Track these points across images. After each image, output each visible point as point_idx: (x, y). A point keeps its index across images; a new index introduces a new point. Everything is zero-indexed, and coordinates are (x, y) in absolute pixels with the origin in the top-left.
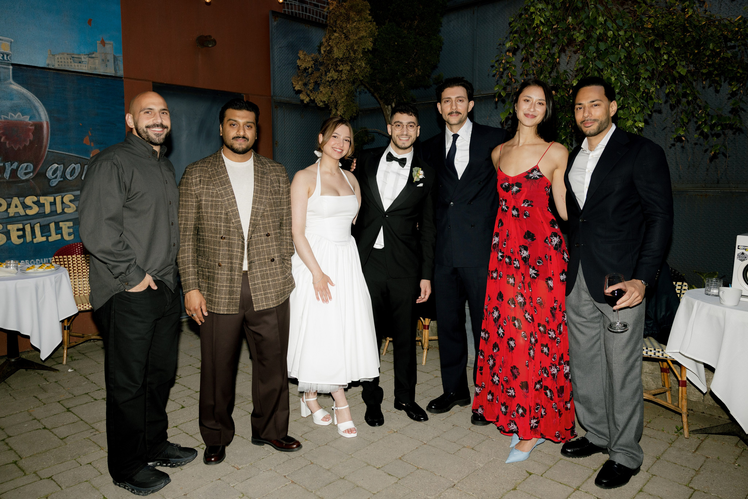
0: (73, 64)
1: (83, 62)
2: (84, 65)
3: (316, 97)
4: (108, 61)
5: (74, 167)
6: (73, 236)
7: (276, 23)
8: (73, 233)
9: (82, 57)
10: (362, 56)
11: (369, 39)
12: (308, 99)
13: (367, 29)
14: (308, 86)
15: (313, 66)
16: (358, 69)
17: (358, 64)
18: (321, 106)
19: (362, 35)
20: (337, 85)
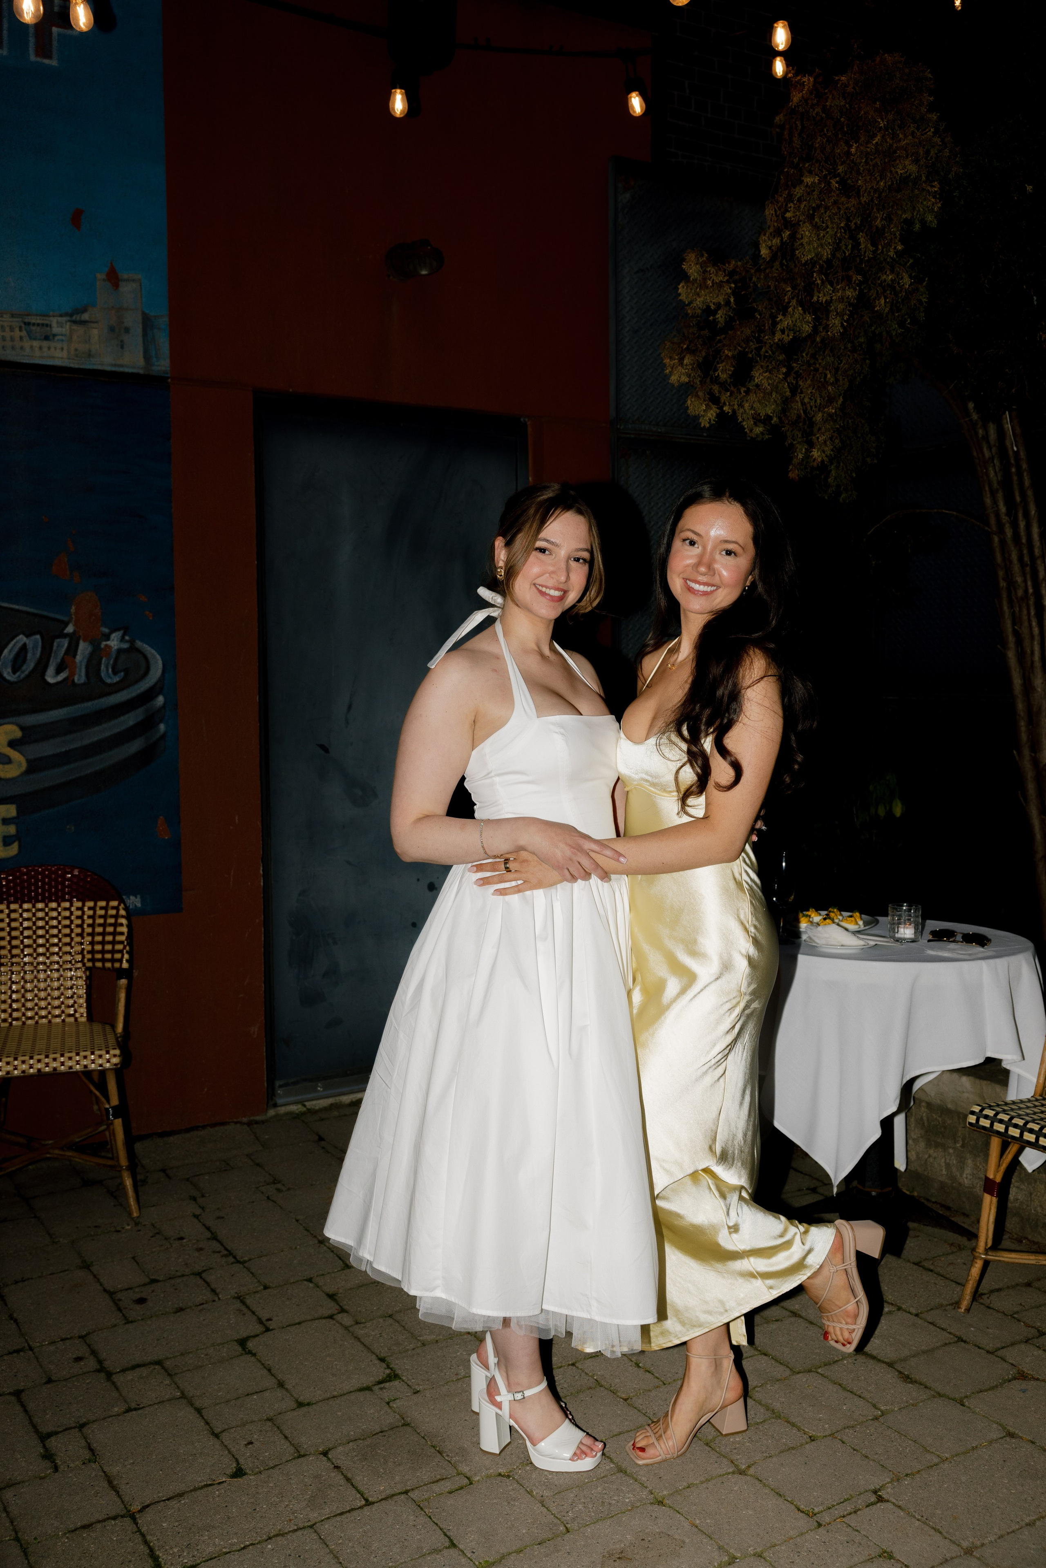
0: (27, 344)
1: (54, 335)
2: (59, 345)
3: (741, 405)
4: (127, 330)
5: (25, 645)
6: (16, 846)
7: (628, 196)
8: (17, 837)
9: (54, 321)
10: (900, 248)
11: (929, 188)
12: (712, 414)
13: (921, 151)
14: (716, 370)
15: (732, 300)
16: (886, 298)
17: (885, 281)
18: (757, 435)
19: (900, 172)
20: (812, 361)
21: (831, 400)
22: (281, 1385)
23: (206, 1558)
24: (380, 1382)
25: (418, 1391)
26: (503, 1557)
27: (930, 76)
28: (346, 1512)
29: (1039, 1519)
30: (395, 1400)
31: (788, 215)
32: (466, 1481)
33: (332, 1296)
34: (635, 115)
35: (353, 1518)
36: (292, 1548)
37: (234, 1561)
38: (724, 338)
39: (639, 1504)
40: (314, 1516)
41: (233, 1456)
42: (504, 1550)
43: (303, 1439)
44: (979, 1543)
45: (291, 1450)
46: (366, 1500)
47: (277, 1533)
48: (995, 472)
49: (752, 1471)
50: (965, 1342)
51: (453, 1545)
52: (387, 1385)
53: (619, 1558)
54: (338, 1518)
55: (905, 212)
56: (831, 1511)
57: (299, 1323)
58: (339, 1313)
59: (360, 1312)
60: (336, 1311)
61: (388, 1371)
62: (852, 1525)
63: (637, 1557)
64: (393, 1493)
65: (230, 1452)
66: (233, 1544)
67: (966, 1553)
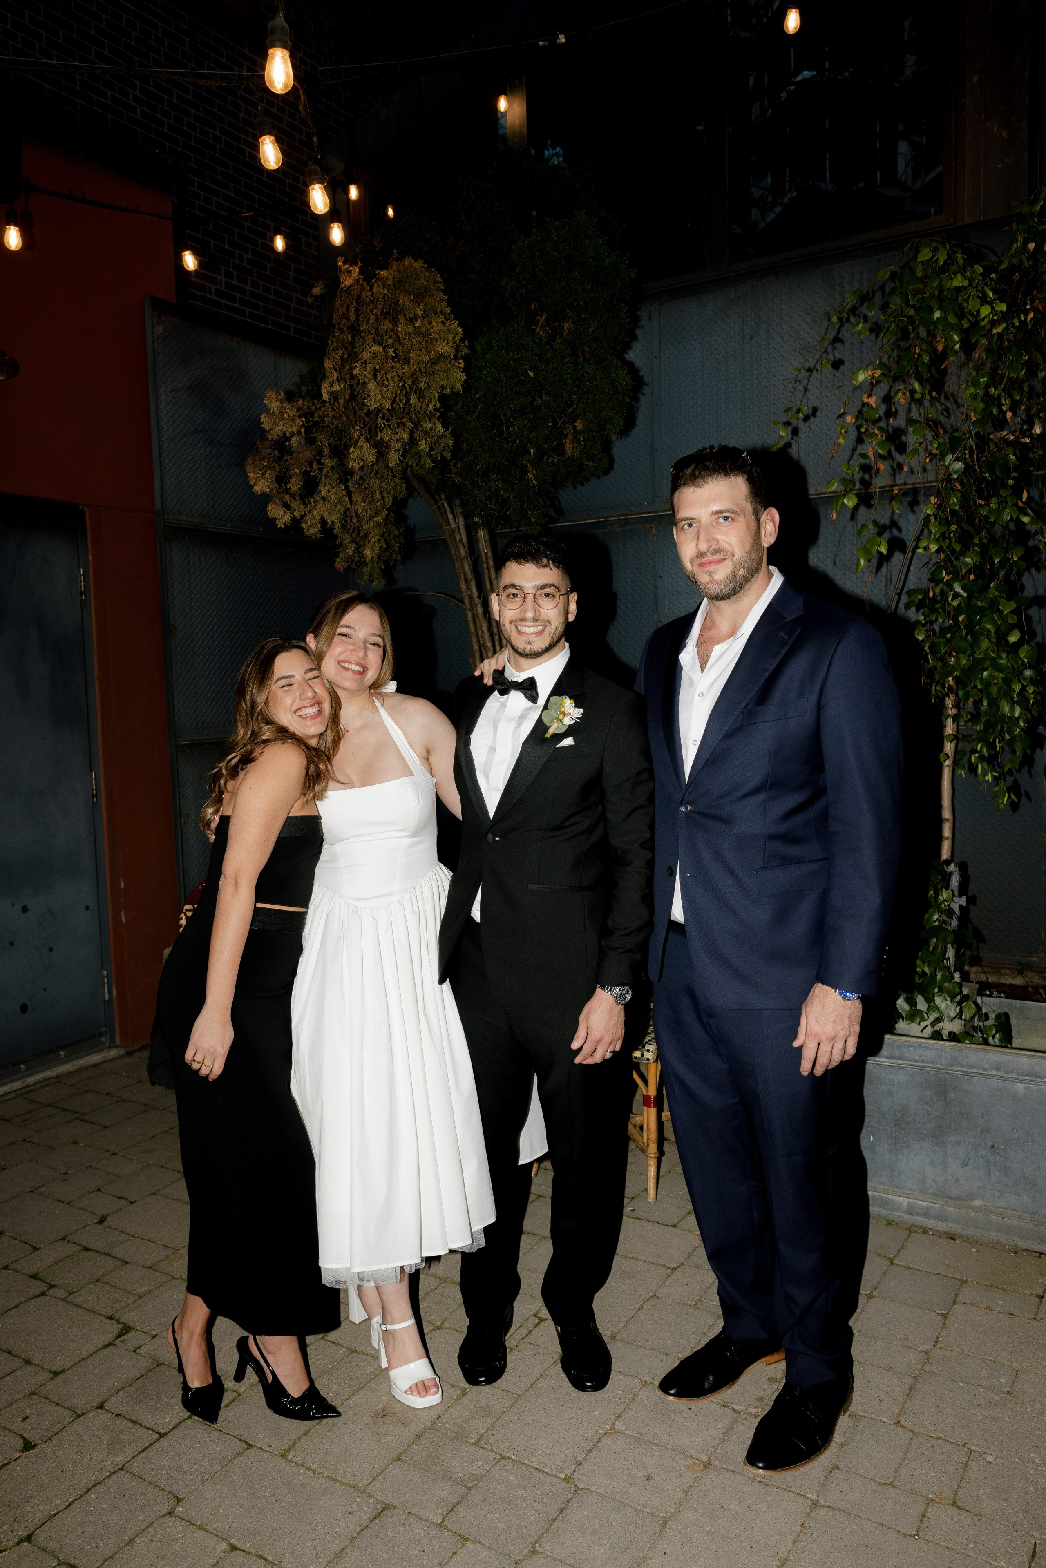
3: (307, 513)
7: (162, 328)
10: (436, 406)
11: (457, 364)
12: (287, 518)
13: (450, 337)
14: (286, 484)
15: (303, 430)
16: (426, 440)
17: (426, 428)
18: (313, 534)
19: (440, 351)
20: (361, 482)
21: (377, 513)
22: (28, 1362)
23: (39, 1525)
24: (118, 1336)
25: (156, 1335)
26: (295, 1443)
27: (440, 279)
28: (147, 1448)
29: (644, 1304)
30: (139, 1347)
31: (355, 372)
32: (235, 1395)
33: (34, 1277)
34: (189, 269)
35: (155, 1451)
36: (114, 1491)
37: (66, 1519)
38: (291, 459)
39: (378, 1372)
40: (120, 1459)
41: (16, 1433)
42: (293, 1437)
43: (75, 1401)
44: (616, 1330)
45: (69, 1413)
46: (159, 1433)
47: (94, 1483)
48: (469, 566)
49: (446, 1325)
50: (543, 1197)
51: (250, 1446)
52: (125, 1337)
53: (384, 1415)
54: (142, 1455)
55: (442, 380)
56: (514, 1337)
57: (16, 1306)
58: (49, 1289)
59: (68, 1284)
60: (46, 1289)
61: (121, 1326)
62: (532, 1342)
63: (397, 1410)
64: (179, 1421)
65: (10, 1431)
66: (57, 1506)
67: (611, 1340)
